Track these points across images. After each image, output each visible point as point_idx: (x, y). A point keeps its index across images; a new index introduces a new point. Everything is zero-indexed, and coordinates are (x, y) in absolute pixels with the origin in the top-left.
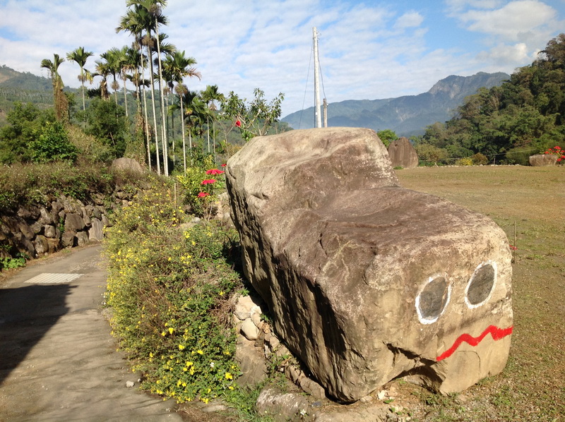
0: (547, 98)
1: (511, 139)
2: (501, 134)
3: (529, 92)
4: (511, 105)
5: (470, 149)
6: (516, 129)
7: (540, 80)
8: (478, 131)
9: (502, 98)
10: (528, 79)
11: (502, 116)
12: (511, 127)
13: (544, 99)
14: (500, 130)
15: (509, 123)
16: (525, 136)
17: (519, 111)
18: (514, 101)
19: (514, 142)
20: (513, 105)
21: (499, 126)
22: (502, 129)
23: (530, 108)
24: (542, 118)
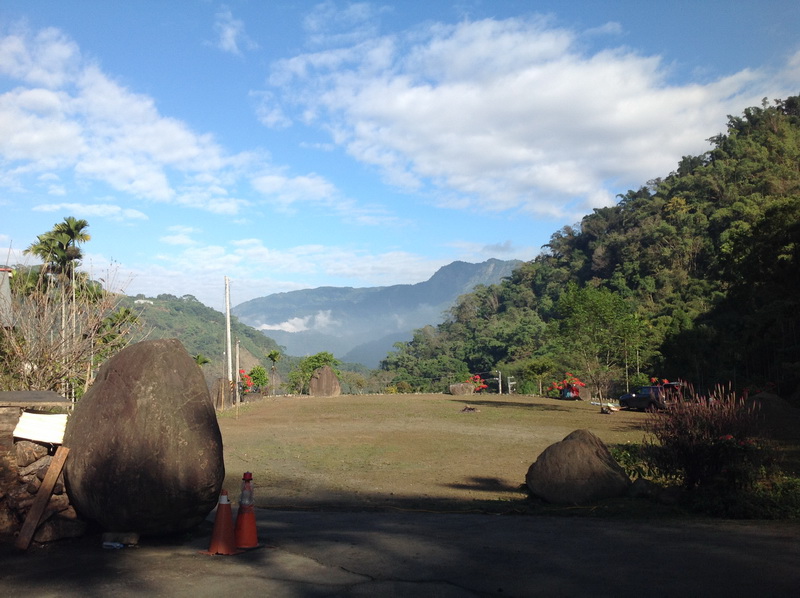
0: (551, 301)
1: (510, 350)
2: (497, 343)
3: (530, 292)
4: (511, 308)
5: (464, 361)
6: (515, 339)
7: (543, 279)
8: (474, 338)
9: (501, 299)
10: (530, 277)
11: (502, 320)
12: (508, 335)
13: (547, 302)
14: (498, 340)
15: (507, 331)
16: (525, 347)
17: (519, 315)
18: (515, 302)
19: (513, 354)
20: (514, 309)
21: (495, 334)
22: (499, 337)
23: (532, 312)
24: (544, 325)
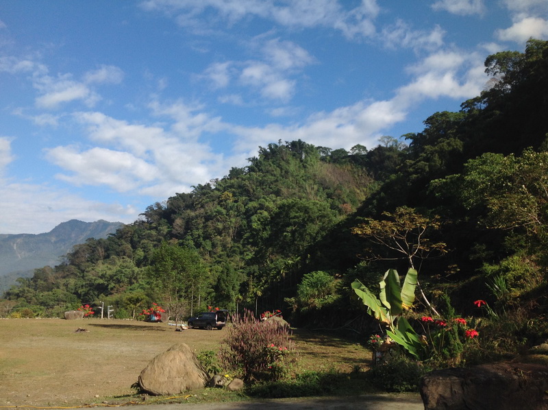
0: (143, 253)
1: (110, 287)
2: (101, 281)
3: (129, 246)
4: (113, 256)
5: (74, 293)
6: (115, 278)
7: (139, 237)
8: (83, 277)
9: (107, 250)
10: (129, 235)
11: (106, 265)
12: (110, 276)
13: (140, 253)
14: (102, 279)
15: (109, 273)
16: (121, 284)
17: (119, 262)
18: (117, 252)
19: (112, 289)
20: (116, 257)
21: (100, 274)
22: (102, 277)
23: (129, 260)
24: (136, 269)
